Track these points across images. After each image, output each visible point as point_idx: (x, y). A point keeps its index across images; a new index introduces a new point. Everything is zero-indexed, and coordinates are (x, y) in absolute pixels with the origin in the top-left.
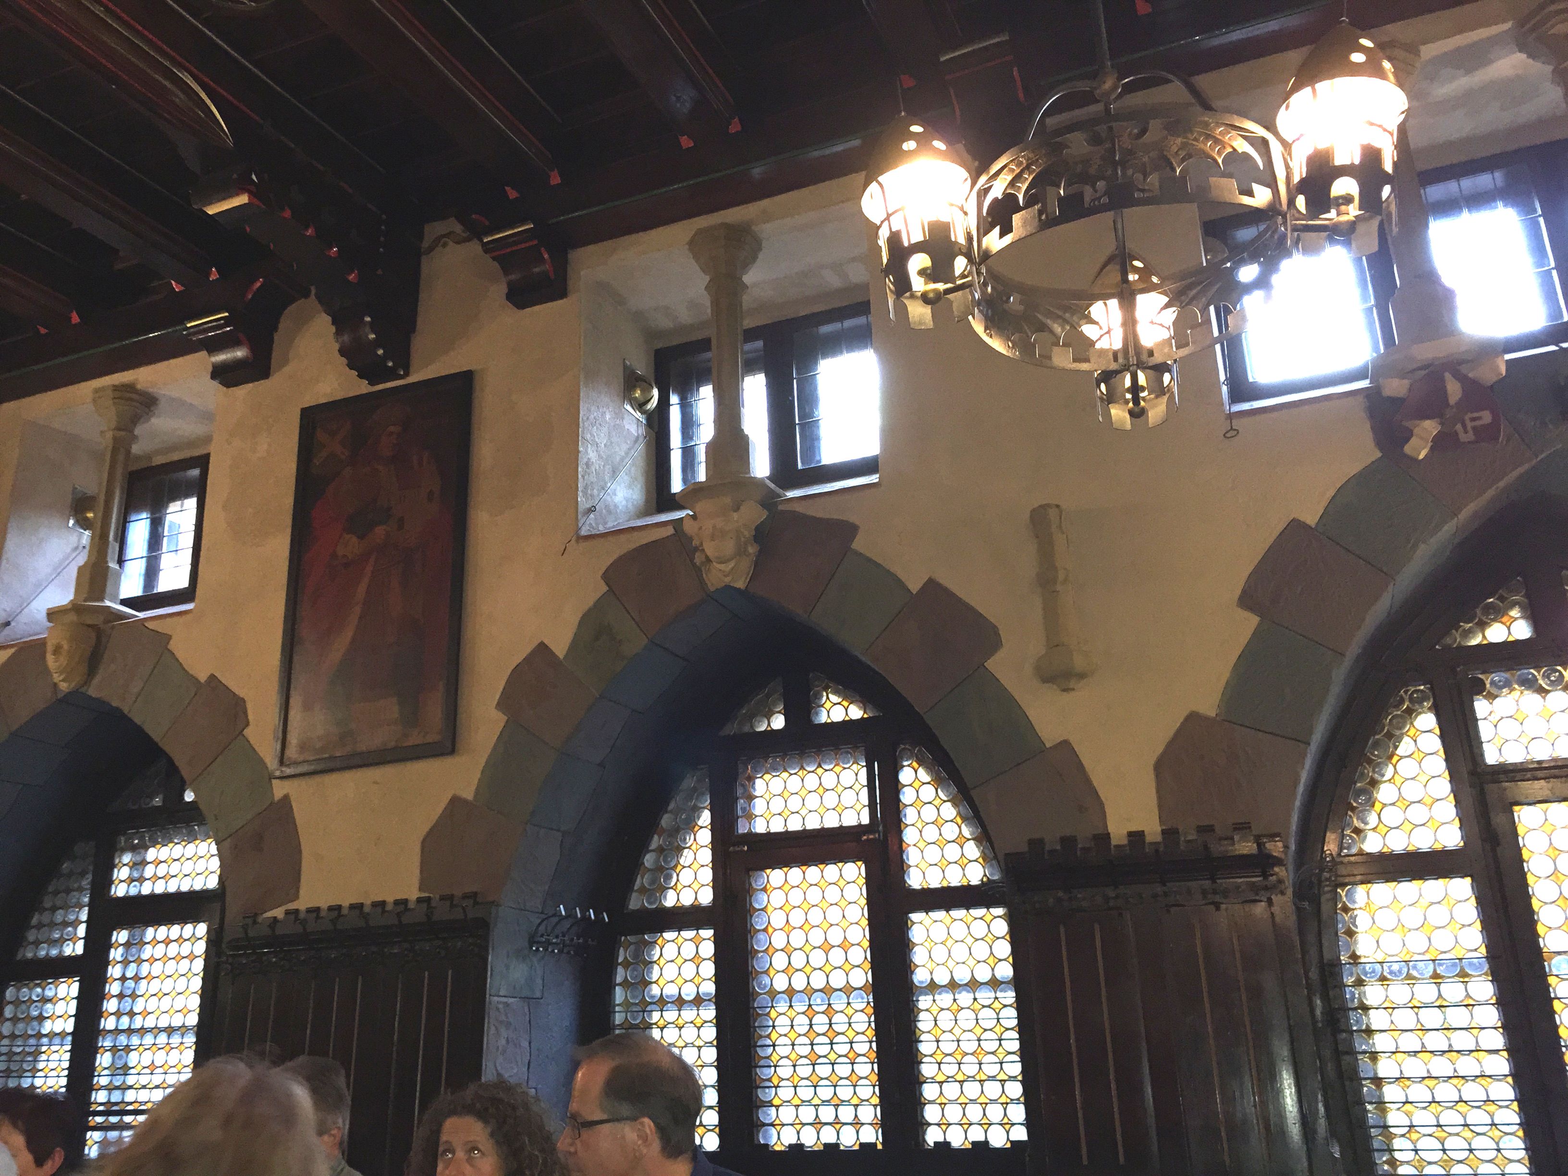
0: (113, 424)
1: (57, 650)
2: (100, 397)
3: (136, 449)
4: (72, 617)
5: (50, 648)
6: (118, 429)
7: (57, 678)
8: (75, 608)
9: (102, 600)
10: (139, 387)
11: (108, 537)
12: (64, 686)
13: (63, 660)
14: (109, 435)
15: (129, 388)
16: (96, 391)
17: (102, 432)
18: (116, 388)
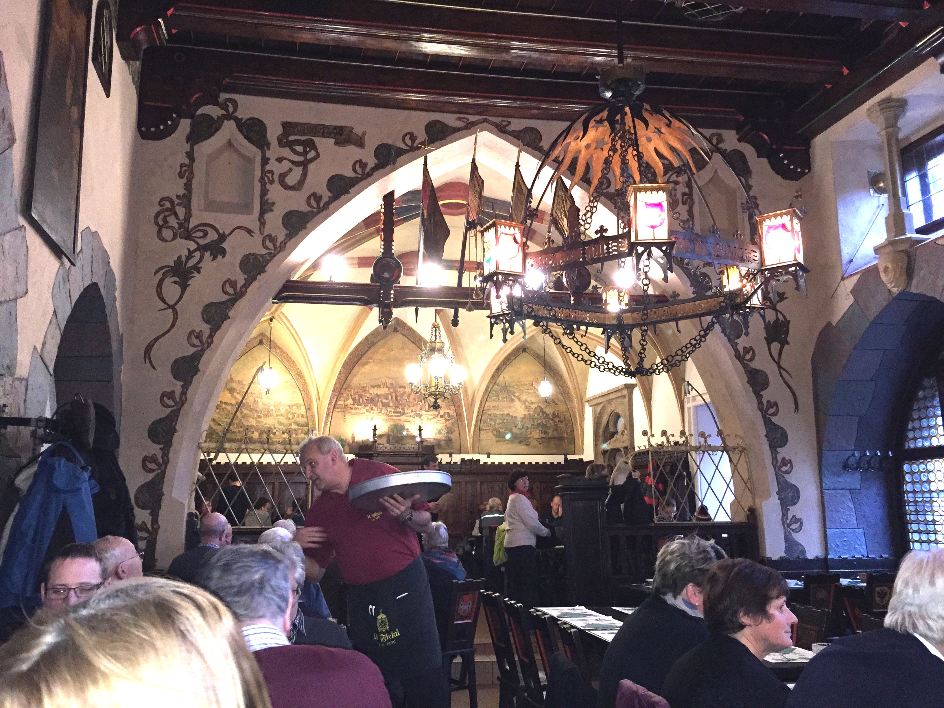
0: (884, 127)
1: (886, 270)
2: (872, 112)
3: (901, 136)
4: (889, 249)
5: (881, 269)
6: (887, 127)
7: (889, 286)
8: (890, 243)
9: (904, 234)
10: (894, 97)
11: (898, 194)
12: (895, 290)
13: (891, 275)
14: (883, 133)
15: (888, 100)
16: (869, 110)
17: (878, 133)
18: (880, 103)
